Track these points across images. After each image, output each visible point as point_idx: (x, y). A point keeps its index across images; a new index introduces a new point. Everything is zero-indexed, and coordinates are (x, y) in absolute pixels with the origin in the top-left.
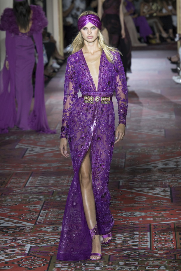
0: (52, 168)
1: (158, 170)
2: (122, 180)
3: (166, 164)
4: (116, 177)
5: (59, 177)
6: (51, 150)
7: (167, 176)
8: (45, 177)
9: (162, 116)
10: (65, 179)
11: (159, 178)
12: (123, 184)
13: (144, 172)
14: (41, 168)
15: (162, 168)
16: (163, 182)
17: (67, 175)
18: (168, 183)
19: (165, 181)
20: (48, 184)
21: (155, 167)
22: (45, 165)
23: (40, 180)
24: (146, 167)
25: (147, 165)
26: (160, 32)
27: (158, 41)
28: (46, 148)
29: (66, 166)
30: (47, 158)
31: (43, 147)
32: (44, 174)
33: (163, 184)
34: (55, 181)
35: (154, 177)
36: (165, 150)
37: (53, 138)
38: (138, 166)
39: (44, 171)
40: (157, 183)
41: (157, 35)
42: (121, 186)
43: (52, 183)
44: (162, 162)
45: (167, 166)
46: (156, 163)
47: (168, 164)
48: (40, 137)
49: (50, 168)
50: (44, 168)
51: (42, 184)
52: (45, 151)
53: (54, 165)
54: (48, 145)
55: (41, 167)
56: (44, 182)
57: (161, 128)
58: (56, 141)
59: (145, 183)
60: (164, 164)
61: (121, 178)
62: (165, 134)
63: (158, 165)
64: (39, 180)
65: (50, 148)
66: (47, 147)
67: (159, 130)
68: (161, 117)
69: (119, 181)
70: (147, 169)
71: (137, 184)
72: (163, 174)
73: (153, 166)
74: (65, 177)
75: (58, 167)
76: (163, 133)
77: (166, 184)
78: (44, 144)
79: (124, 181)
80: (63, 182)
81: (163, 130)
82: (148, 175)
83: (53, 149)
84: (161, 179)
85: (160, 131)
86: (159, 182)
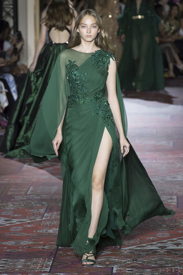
0: (20, 248)
1: (167, 252)
2: (116, 266)
3: (177, 245)
4: (108, 261)
5: (30, 261)
6: (20, 222)
7: (178, 260)
8: (10, 260)
9: (174, 178)
10: (38, 264)
11: (168, 264)
12: (117, 271)
13: (146, 255)
14: (5, 248)
15: (172, 250)
16: (173, 269)
17: (41, 258)
18: (179, 270)
19: (176, 268)
20: (14, 269)
21: (162, 248)
22: (12, 243)
23: (4, 264)
24: (150, 247)
25: (152, 245)
26: (175, 62)
27: (172, 74)
28: (13, 220)
29: (41, 245)
30: (14, 233)
31: (9, 218)
32: (9, 255)
33: (173, 271)
34: (24, 266)
35: (161, 262)
36: (177, 224)
37: (23, 205)
38: (139, 247)
39: (9, 252)
40: (164, 270)
41: (171, 65)
42: (115, 273)
43: (20, 268)
44: (172, 241)
45: (180, 247)
46: (164, 243)
47: (181, 244)
48: (5, 204)
49: (17, 247)
50: (9, 247)
51: (5, 270)
52: (11, 223)
53: (24, 243)
54: (16, 215)
55: (6, 246)
56: (8, 267)
57: (172, 194)
58: (27, 211)
59: (148, 270)
60: (174, 244)
61: (115, 263)
62: (178, 203)
63: (166, 246)
64: (1, 264)
65: (18, 220)
66: (14, 218)
67: (169, 197)
68: (172, 180)
69: (112, 266)
70: (151, 250)
71: (137, 270)
72: (174, 257)
73: (159, 247)
74: (38, 260)
75: (29, 246)
76: (175, 201)
77: (178, 271)
78: (9, 213)
79: (120, 267)
80: (35, 266)
81: (175, 197)
82: (153, 259)
83: (23, 221)
84: (170, 265)
85: (171, 199)
86: (167, 268)
